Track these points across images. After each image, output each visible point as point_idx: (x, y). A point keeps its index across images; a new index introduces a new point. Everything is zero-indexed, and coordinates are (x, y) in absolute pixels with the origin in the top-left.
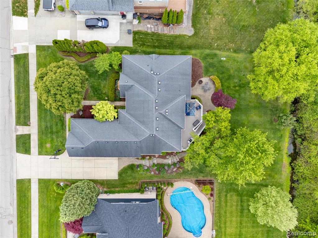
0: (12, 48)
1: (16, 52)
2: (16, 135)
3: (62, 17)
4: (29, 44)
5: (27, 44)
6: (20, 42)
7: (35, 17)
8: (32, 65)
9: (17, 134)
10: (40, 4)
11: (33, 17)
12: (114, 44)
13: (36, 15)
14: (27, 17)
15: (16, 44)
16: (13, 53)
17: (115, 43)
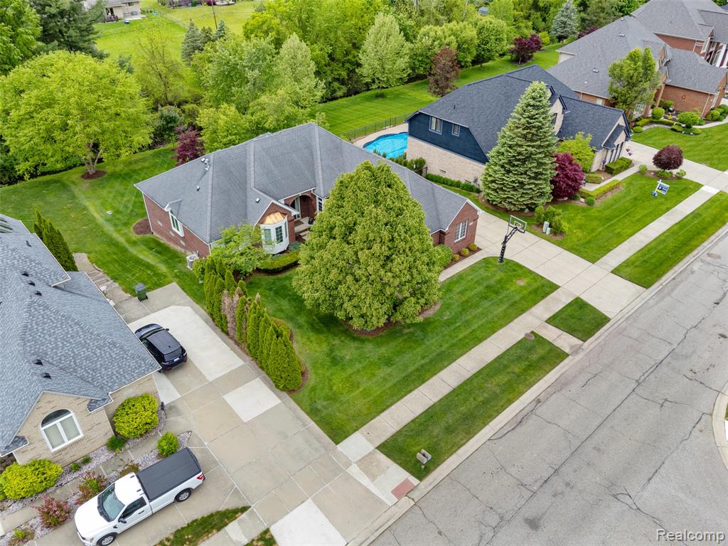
0: (406, 503)
1: (406, 482)
2: (584, 341)
3: (196, 436)
4: (348, 464)
5: (354, 470)
6: (367, 491)
7: (250, 507)
8: (399, 417)
9: (581, 342)
10: (193, 522)
11: (253, 514)
12: (192, 307)
13: (240, 506)
14: (267, 531)
15: (383, 498)
16: (416, 487)
17: (188, 309)
